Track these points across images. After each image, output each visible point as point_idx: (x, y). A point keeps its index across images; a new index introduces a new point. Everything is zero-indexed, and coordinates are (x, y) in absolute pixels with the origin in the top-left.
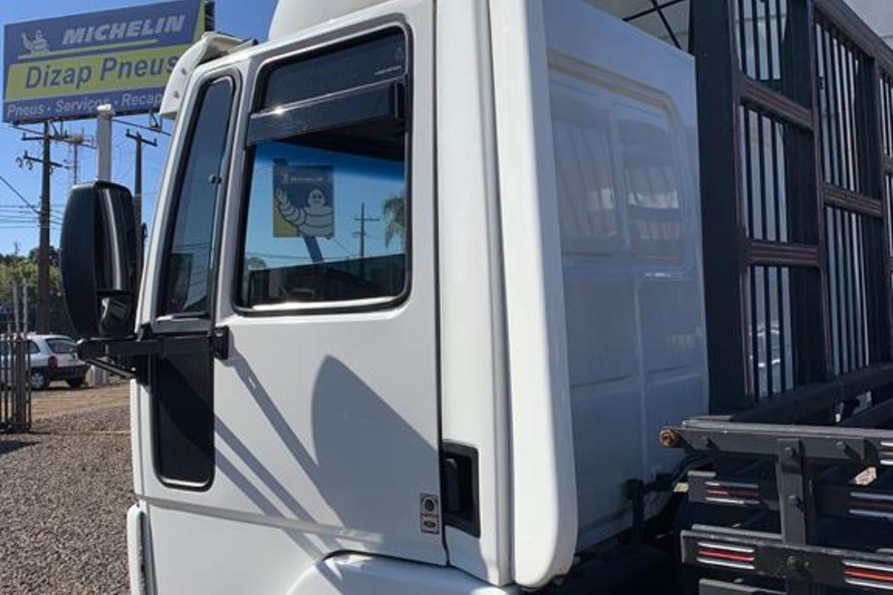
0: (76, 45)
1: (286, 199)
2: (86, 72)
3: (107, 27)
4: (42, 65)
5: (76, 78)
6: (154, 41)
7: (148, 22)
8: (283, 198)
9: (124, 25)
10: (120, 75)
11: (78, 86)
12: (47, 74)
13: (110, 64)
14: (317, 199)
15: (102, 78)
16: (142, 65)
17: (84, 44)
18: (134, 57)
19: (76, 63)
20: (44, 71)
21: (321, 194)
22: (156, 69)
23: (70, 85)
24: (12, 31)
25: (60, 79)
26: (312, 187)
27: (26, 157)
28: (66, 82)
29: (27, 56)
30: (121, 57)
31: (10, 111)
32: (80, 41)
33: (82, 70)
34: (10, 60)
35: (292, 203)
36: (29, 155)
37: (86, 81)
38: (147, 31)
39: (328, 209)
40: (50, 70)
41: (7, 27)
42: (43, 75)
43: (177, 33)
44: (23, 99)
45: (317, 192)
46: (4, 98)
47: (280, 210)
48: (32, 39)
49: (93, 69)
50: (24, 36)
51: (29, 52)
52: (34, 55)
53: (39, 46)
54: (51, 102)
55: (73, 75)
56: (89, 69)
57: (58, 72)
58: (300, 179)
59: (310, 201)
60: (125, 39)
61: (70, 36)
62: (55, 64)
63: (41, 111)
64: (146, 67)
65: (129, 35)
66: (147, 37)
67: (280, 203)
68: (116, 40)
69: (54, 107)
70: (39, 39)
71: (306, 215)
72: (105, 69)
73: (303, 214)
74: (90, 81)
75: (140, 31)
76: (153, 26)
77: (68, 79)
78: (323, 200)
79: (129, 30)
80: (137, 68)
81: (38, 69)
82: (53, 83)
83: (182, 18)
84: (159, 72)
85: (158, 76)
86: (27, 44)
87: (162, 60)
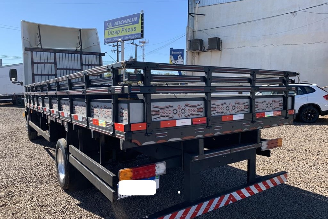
0: (117, 25)
1: (173, 58)
2: (119, 31)
3: (122, 21)
4: (110, 30)
5: (117, 33)
6: (131, 23)
7: (130, 19)
8: (172, 58)
9: (126, 20)
10: (125, 32)
11: (117, 35)
12: (112, 32)
13: (123, 29)
14: (180, 58)
15: (122, 33)
16: (129, 29)
17: (118, 25)
18: (127, 27)
19: (117, 29)
20: (111, 31)
21: (181, 56)
22: (132, 30)
23: (116, 34)
24: (105, 23)
25: (114, 33)
26: (179, 55)
27: (113, 50)
28: (115, 34)
29: (108, 28)
30: (125, 28)
31: (105, 41)
32: (117, 24)
33: (118, 31)
34: (105, 29)
35: (174, 59)
36: (114, 50)
37: (119, 33)
38: (130, 21)
39: (182, 60)
40: (112, 31)
41: (104, 22)
42: (111, 32)
43: (136, 21)
44: (107, 38)
45: (180, 56)
46: (104, 38)
47: (171, 61)
48: (109, 24)
49: (120, 30)
50: (107, 24)
51: (108, 27)
52: (109, 28)
53: (110, 26)
54: (112, 38)
55: (116, 32)
56: (119, 30)
57: (114, 32)
58: (176, 53)
59: (178, 58)
60: (126, 23)
61: (116, 23)
62: (113, 30)
63: (111, 40)
64: (130, 30)
65: (126, 22)
66: (130, 23)
67: (171, 59)
68: (124, 24)
69: (113, 39)
70: (110, 24)
71: (177, 62)
72: (122, 31)
73: (176, 62)
74: (120, 33)
75: (129, 21)
76: (131, 20)
77: (116, 33)
78: (181, 58)
79: (127, 21)
80: (128, 30)
81: (110, 31)
82: (113, 34)
83: (137, 18)
84: (132, 31)
85: (132, 32)
86: (108, 26)
87: (133, 28)
